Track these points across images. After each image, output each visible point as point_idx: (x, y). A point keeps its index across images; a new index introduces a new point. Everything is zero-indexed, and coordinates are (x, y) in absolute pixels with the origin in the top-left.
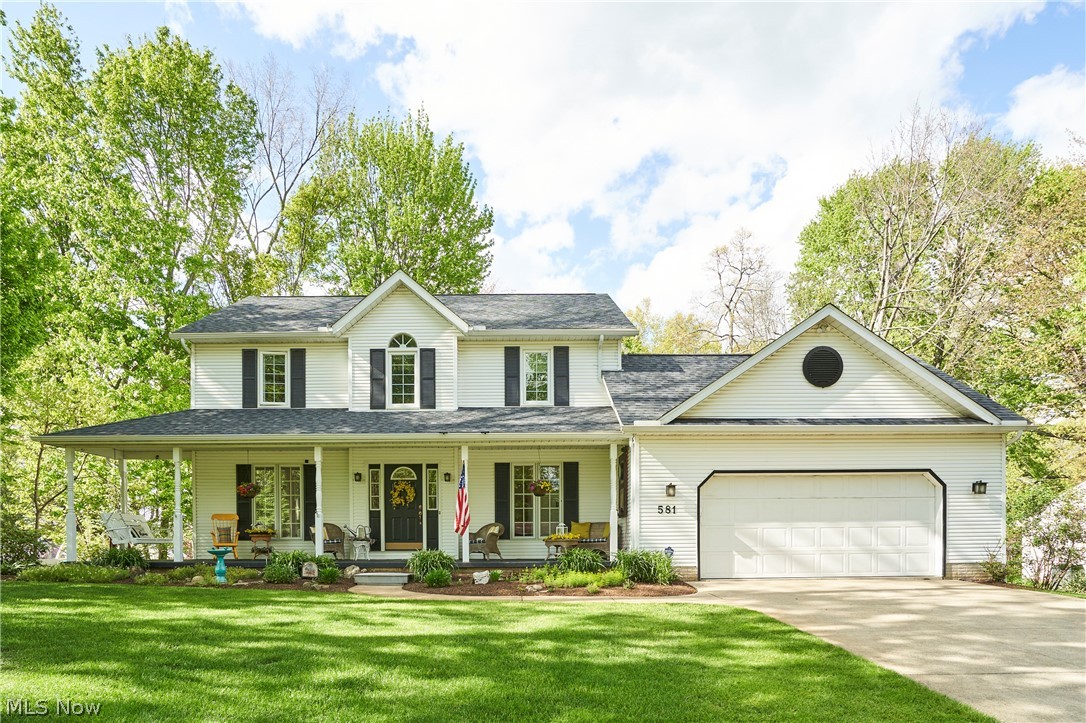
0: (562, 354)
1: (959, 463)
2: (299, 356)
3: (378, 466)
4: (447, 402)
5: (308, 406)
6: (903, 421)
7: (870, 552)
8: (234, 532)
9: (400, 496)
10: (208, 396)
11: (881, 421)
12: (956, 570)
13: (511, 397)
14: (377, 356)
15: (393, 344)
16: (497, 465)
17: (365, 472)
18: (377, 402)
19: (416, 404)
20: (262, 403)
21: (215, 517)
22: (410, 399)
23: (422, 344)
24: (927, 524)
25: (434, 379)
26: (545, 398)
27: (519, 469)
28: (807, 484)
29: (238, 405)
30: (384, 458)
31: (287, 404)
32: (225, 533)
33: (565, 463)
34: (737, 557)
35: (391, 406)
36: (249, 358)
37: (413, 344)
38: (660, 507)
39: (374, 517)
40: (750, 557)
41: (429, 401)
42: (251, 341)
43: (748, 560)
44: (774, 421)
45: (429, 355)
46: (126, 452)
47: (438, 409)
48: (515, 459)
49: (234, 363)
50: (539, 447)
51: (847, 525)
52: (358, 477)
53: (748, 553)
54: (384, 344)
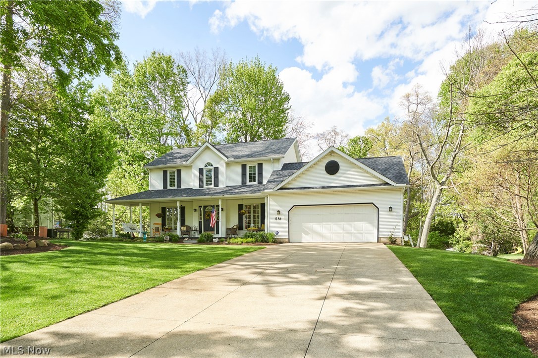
0: (260, 166)
1: (383, 200)
2: (179, 172)
3: (201, 207)
4: (222, 185)
5: (182, 188)
6: (360, 186)
7: (351, 233)
8: (160, 228)
9: (208, 216)
10: (153, 186)
11: (348, 186)
12: (383, 240)
13: (244, 182)
14: (201, 171)
15: (206, 166)
16: (239, 205)
17: (197, 208)
18: (201, 186)
19: (213, 186)
20: (169, 187)
21: (154, 224)
22: (211, 184)
23: (215, 166)
24: (371, 223)
25: (218, 177)
26: (255, 181)
27: (246, 206)
28: (328, 209)
29: (162, 188)
30: (203, 204)
31: (176, 188)
32: (157, 229)
33: (261, 204)
34: (303, 235)
35: (205, 186)
36: (165, 173)
37: (212, 165)
38: (276, 218)
39: (200, 223)
40: (308, 235)
41: (216, 185)
42: (165, 168)
43: (306, 236)
44: (313, 188)
45: (216, 169)
46: (131, 205)
47: (219, 187)
48: (245, 203)
49: (161, 175)
50: (243, 199)
51: (342, 223)
52: (195, 210)
53: (307, 233)
54: (203, 166)
